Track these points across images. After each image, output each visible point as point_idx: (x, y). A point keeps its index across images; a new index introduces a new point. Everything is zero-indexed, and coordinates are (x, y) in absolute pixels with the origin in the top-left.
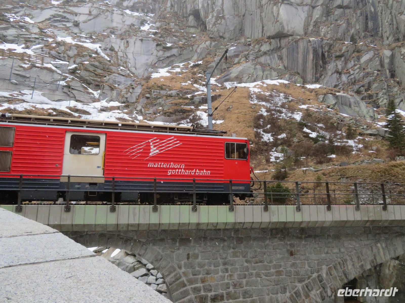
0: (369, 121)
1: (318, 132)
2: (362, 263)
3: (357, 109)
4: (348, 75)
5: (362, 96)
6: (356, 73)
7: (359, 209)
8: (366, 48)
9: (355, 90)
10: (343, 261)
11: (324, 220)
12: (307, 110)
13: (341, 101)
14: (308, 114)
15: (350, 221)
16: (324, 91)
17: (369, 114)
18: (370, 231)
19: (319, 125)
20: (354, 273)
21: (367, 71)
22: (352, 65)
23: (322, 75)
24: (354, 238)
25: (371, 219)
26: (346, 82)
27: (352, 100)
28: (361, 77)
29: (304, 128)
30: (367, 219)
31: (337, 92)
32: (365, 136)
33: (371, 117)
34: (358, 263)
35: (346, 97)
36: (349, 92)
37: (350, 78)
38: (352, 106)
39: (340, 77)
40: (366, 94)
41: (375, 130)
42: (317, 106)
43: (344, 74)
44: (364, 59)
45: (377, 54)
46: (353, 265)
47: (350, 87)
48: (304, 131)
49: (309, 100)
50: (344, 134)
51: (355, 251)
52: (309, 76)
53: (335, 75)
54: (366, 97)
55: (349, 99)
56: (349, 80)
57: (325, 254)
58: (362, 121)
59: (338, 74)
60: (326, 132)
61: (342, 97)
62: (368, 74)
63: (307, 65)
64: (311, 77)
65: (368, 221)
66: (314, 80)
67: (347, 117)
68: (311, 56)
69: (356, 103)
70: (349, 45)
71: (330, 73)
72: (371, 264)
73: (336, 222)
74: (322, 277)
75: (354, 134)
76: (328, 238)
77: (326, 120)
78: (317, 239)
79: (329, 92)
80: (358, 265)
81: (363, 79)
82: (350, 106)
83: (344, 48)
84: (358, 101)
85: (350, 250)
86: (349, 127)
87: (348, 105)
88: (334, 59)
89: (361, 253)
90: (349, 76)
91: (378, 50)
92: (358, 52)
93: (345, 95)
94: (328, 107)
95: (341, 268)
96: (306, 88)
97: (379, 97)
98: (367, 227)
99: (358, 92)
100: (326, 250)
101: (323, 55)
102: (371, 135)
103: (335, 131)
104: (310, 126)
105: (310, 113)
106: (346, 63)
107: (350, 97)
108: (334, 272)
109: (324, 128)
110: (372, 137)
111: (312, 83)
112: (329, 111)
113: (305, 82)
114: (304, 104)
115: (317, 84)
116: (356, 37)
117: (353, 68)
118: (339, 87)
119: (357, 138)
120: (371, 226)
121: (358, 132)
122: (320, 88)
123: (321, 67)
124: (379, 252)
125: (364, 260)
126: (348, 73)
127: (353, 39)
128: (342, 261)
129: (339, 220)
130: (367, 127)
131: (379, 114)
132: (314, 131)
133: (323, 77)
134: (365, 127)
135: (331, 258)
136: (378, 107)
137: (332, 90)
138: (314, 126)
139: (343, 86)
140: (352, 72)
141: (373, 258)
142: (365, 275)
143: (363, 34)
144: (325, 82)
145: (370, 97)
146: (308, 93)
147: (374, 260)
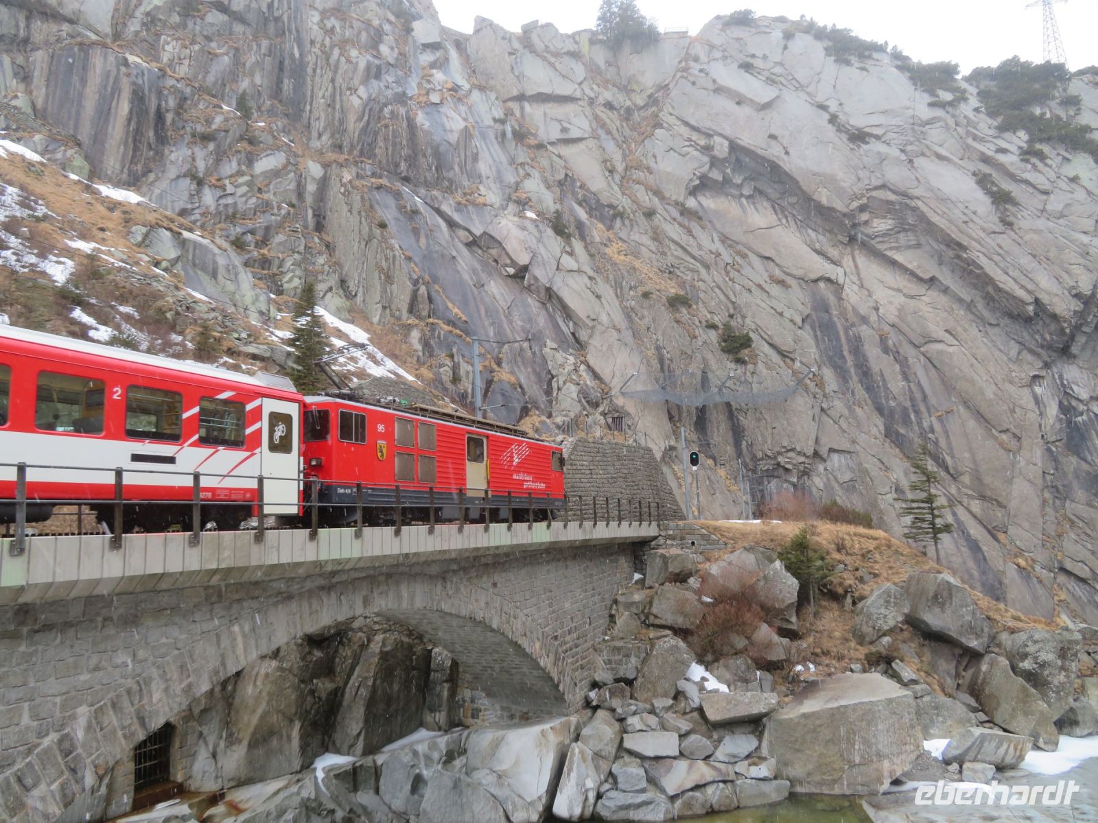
0: (254, 321)
1: (117, 327)
2: (190, 679)
3: (230, 287)
4: (219, 193)
5: (247, 257)
6: (240, 196)
7: (198, 542)
8: (270, 141)
9: (233, 238)
10: (141, 682)
11: (97, 576)
12: (92, 257)
13: (194, 255)
14: (91, 270)
15: (171, 575)
16: (151, 218)
17: (258, 305)
18: (220, 595)
19: (123, 309)
20: (167, 709)
21: (265, 196)
22: (234, 172)
23: (151, 171)
24: (177, 619)
25: (223, 566)
26: (212, 209)
27: (221, 261)
28: (250, 209)
29: (73, 309)
30: (214, 566)
31: (185, 229)
32: (241, 358)
33: (261, 313)
34: (181, 681)
35: (206, 247)
36: (217, 237)
37: (223, 201)
38: (220, 277)
39: (199, 192)
40: (256, 254)
41: (265, 347)
42: (123, 252)
43: (210, 186)
44: (265, 164)
45: (292, 164)
46: (166, 690)
47: (219, 226)
48: (73, 318)
49: (102, 230)
50: (190, 345)
51: (176, 652)
52: (112, 161)
53: (186, 183)
54: (255, 261)
55: (214, 255)
56: (221, 208)
57: (90, 672)
58: (238, 319)
59: (195, 182)
60: (141, 330)
61: (195, 243)
62: (266, 207)
63: (110, 128)
64: (118, 166)
65: (215, 571)
66: (125, 176)
67: (203, 302)
68: (124, 107)
69: (229, 271)
70: (232, 115)
71: (172, 172)
72: (211, 678)
73: (132, 578)
74: (71, 740)
75: (214, 350)
76: (103, 626)
77: (145, 298)
78: (71, 632)
79: (165, 225)
80: (178, 688)
81: (255, 214)
82: (214, 275)
83: (218, 120)
84: (235, 267)
85: (163, 650)
86: (206, 328)
87: (210, 269)
88: (188, 138)
89: (191, 656)
90: (221, 197)
91: (296, 155)
92: (251, 142)
93: (205, 242)
94: (157, 264)
95: (132, 704)
96: (96, 193)
97: (284, 270)
98: (213, 587)
99: (238, 244)
100: (94, 661)
101: (160, 117)
102: (255, 357)
103: (168, 333)
104: (94, 305)
105: (101, 269)
106: (218, 161)
107: (216, 251)
108: (111, 719)
109: (136, 321)
110: (258, 363)
111: (118, 184)
112: (156, 276)
113: (95, 173)
114: (83, 237)
115: (133, 191)
116: (252, 104)
117: (233, 179)
118: (193, 218)
119: (222, 361)
120: (223, 584)
121: (226, 345)
122: (138, 204)
123: (150, 147)
124: (234, 647)
125: (195, 670)
126: (220, 187)
127: (242, 105)
128: (138, 682)
129: (141, 573)
130: (249, 336)
131: (280, 310)
132: (105, 324)
133: (152, 176)
134: (244, 335)
135: (104, 682)
136: (280, 292)
137: (172, 221)
138: (109, 309)
139: (204, 219)
140: (230, 189)
141: (218, 663)
142: (196, 711)
143: (268, 103)
144: (157, 191)
145: (265, 263)
146: (101, 209)
147: (221, 669)
